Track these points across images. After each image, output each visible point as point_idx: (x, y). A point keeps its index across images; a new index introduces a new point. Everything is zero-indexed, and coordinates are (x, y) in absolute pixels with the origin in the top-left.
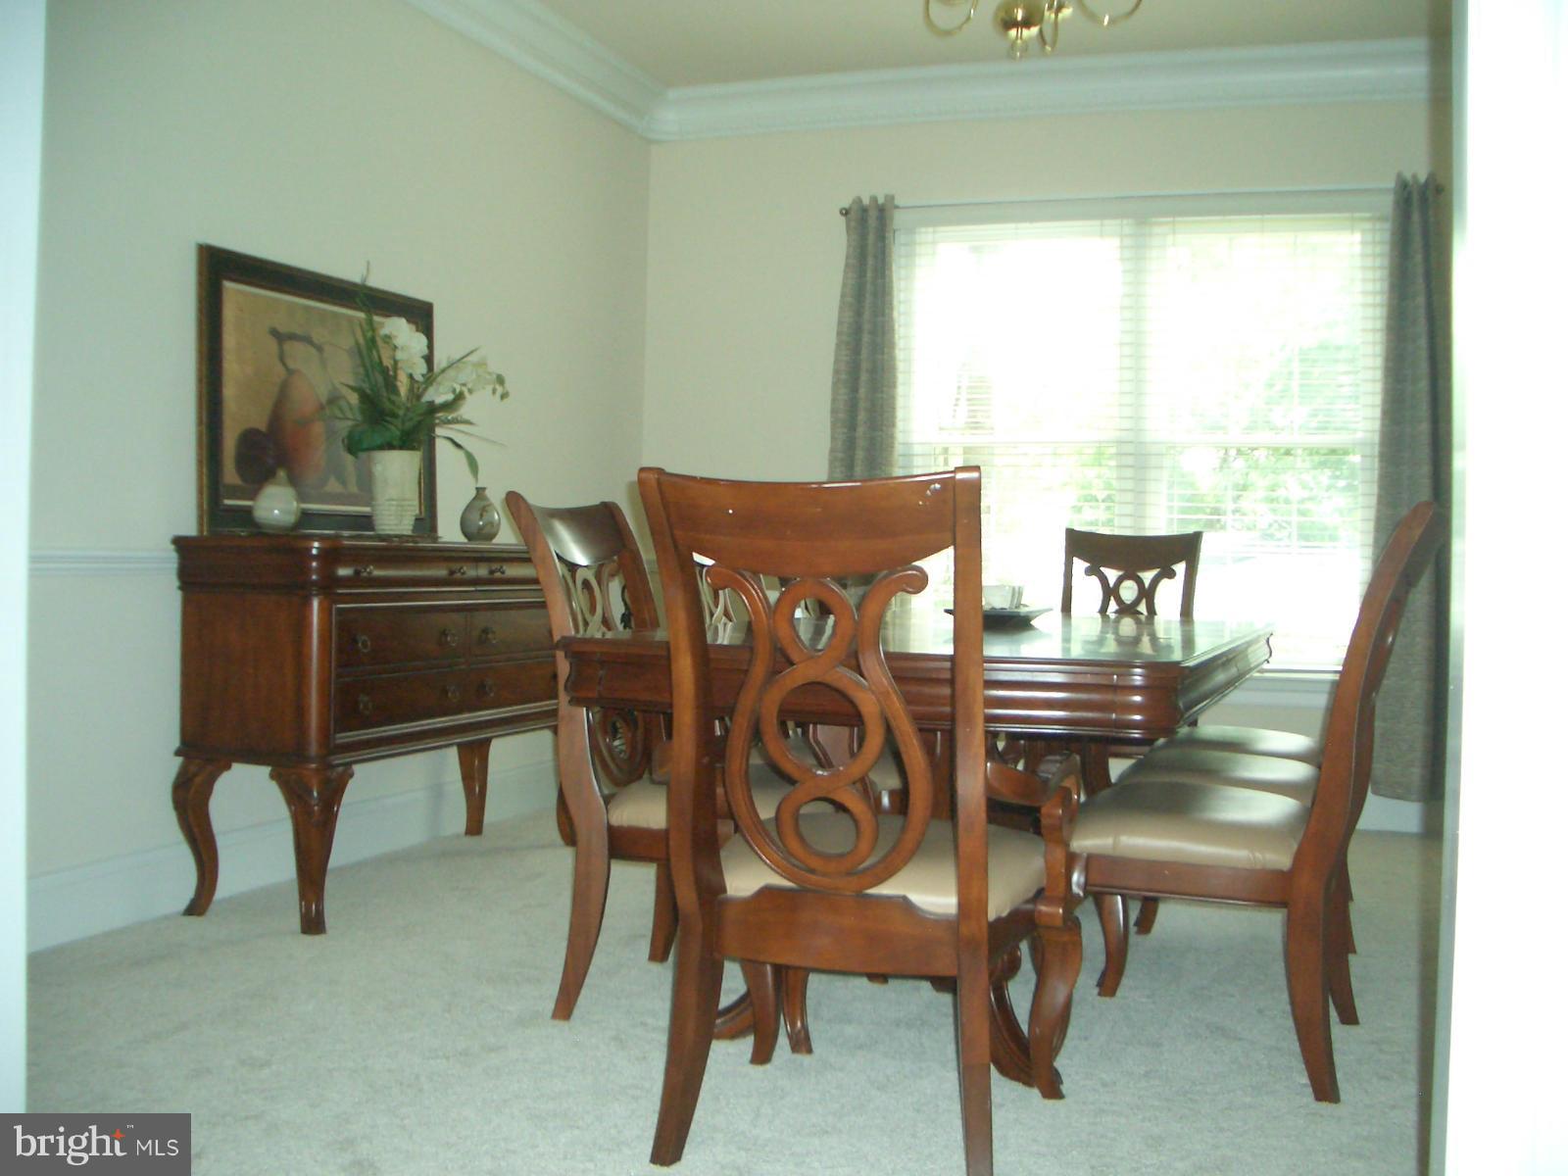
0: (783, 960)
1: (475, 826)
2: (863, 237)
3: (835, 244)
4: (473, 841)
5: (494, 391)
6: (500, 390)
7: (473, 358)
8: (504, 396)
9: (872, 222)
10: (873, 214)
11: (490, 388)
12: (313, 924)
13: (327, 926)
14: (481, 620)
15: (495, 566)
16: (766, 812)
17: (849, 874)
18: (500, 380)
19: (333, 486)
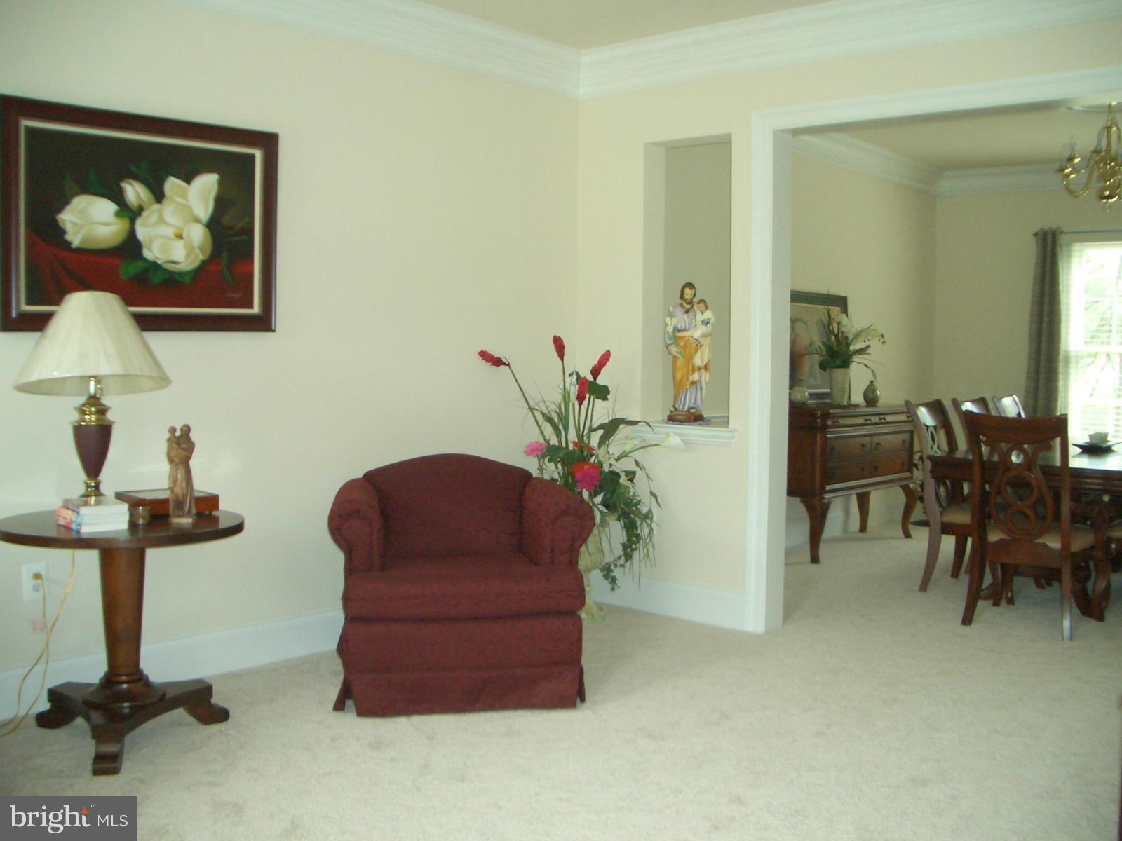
0: (1006, 561)
1: (863, 528)
2: (1045, 247)
3: (1030, 251)
4: (862, 535)
5: (879, 340)
6: (882, 340)
7: (872, 328)
8: (884, 342)
9: (1049, 241)
10: (1050, 236)
11: (877, 339)
12: (815, 559)
13: (820, 559)
14: (876, 439)
15: (882, 417)
16: (1002, 517)
17: (1028, 534)
18: (882, 336)
19: (812, 381)
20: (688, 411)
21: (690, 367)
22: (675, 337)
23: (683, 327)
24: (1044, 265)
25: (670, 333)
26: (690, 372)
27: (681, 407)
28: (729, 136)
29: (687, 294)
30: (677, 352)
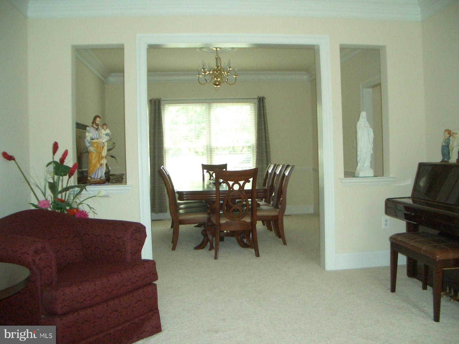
2: (155, 106)
9: (157, 104)
10: (157, 101)
20: (100, 179)
21: (101, 157)
22: (91, 142)
23: (96, 137)
24: (155, 113)
25: (89, 141)
26: (101, 159)
27: (96, 176)
28: (123, 45)
29: (98, 121)
30: (94, 150)
